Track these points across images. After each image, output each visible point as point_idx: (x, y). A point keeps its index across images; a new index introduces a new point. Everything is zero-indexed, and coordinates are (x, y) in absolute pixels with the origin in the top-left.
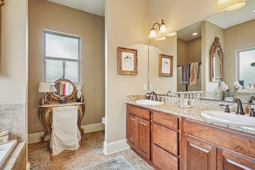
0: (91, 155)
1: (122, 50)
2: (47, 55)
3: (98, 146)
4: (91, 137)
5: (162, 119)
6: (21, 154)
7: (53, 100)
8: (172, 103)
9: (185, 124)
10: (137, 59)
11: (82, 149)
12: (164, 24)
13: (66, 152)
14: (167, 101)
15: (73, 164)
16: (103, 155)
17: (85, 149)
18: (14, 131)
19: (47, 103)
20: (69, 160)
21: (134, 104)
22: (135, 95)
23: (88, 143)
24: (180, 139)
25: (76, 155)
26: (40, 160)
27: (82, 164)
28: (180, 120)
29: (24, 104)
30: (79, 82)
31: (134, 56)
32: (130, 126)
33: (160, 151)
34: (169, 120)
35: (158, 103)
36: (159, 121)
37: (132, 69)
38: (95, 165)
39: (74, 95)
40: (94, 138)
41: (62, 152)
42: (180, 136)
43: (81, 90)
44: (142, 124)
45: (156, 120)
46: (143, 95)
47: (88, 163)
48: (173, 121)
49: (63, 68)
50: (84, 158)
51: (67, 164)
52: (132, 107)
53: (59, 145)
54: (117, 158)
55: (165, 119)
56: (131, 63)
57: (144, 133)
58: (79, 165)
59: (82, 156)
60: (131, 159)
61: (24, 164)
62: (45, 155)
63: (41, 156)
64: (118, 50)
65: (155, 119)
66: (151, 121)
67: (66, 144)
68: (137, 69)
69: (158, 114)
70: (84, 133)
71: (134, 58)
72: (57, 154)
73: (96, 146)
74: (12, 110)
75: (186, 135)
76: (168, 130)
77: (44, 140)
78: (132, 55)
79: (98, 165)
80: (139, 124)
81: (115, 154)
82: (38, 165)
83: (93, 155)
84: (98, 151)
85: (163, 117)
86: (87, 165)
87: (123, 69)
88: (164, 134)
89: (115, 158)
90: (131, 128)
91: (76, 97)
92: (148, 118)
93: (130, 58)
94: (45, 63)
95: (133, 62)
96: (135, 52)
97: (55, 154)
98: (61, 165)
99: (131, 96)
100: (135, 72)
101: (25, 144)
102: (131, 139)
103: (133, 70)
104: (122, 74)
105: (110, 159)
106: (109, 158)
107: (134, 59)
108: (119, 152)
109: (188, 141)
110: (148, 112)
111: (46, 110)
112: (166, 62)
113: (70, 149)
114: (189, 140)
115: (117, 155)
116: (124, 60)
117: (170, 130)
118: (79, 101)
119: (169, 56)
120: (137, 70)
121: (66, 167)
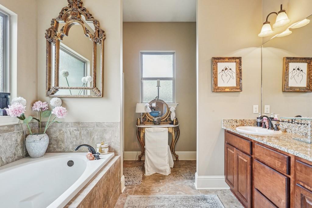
0: (180, 185)
1: (217, 61)
2: (144, 76)
3: (191, 177)
4: (185, 166)
5: (266, 155)
6: (115, 165)
7: (148, 121)
8: (298, 134)
9: (298, 167)
10: (240, 70)
11: (172, 176)
12: (284, 11)
13: (157, 175)
14: (290, 131)
15: (161, 188)
16: (193, 188)
17: (176, 177)
18: (112, 145)
19: (142, 123)
20: (157, 183)
21: (232, 131)
22: (238, 119)
23: (180, 171)
24: (292, 189)
25: (165, 180)
26: (135, 177)
27: (169, 191)
28: (292, 159)
29: (119, 122)
30: (174, 103)
31: (236, 66)
32: (228, 159)
33: (263, 201)
34: (275, 157)
35: (271, 132)
36: (262, 157)
37: (233, 83)
38: (182, 196)
39: (168, 117)
40: (189, 168)
41: (153, 174)
42: (292, 185)
43: (175, 111)
44: (241, 159)
45: (259, 156)
46: (250, 119)
47: (175, 192)
48: (281, 160)
49: (158, 88)
50: (172, 185)
51: (156, 186)
52: (230, 135)
53: (151, 166)
54: (209, 196)
55: (270, 156)
56: (232, 76)
57: (243, 172)
58: (165, 191)
59: (171, 183)
60: (227, 202)
61: (119, 175)
62: (139, 173)
63: (136, 173)
64: (212, 62)
65: (257, 155)
66: (253, 156)
67: (157, 167)
68: (242, 83)
69: (260, 147)
70: (179, 160)
71: (236, 68)
72: (149, 175)
73: (188, 177)
74: (111, 127)
75: (301, 186)
76: (273, 173)
77: (141, 160)
78: (233, 65)
79: (184, 197)
80: (238, 158)
81: (207, 190)
82: (132, 180)
83: (182, 185)
84: (188, 183)
85: (268, 152)
86: (173, 194)
87: (219, 85)
88: (269, 177)
89: (206, 195)
90: (230, 162)
91: (170, 119)
92: (249, 152)
93: (231, 69)
94: (142, 83)
95: (234, 75)
96: (238, 60)
97: (148, 174)
98: (150, 186)
99: (231, 121)
100: (239, 88)
101: (120, 158)
102: (230, 177)
103: (235, 85)
104: (217, 92)
105: (200, 195)
106: (199, 193)
107: (236, 70)
108: (213, 190)
109: (302, 195)
110: (248, 143)
111: (141, 130)
112: (298, 69)
113: (161, 173)
114: (304, 192)
115: (210, 193)
116: (221, 74)
117: (277, 173)
118: (172, 123)
119: (305, 58)
120: (241, 85)
121: (154, 189)
